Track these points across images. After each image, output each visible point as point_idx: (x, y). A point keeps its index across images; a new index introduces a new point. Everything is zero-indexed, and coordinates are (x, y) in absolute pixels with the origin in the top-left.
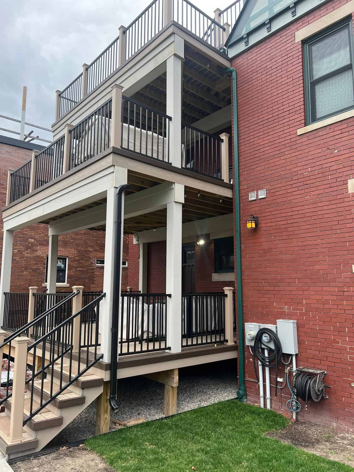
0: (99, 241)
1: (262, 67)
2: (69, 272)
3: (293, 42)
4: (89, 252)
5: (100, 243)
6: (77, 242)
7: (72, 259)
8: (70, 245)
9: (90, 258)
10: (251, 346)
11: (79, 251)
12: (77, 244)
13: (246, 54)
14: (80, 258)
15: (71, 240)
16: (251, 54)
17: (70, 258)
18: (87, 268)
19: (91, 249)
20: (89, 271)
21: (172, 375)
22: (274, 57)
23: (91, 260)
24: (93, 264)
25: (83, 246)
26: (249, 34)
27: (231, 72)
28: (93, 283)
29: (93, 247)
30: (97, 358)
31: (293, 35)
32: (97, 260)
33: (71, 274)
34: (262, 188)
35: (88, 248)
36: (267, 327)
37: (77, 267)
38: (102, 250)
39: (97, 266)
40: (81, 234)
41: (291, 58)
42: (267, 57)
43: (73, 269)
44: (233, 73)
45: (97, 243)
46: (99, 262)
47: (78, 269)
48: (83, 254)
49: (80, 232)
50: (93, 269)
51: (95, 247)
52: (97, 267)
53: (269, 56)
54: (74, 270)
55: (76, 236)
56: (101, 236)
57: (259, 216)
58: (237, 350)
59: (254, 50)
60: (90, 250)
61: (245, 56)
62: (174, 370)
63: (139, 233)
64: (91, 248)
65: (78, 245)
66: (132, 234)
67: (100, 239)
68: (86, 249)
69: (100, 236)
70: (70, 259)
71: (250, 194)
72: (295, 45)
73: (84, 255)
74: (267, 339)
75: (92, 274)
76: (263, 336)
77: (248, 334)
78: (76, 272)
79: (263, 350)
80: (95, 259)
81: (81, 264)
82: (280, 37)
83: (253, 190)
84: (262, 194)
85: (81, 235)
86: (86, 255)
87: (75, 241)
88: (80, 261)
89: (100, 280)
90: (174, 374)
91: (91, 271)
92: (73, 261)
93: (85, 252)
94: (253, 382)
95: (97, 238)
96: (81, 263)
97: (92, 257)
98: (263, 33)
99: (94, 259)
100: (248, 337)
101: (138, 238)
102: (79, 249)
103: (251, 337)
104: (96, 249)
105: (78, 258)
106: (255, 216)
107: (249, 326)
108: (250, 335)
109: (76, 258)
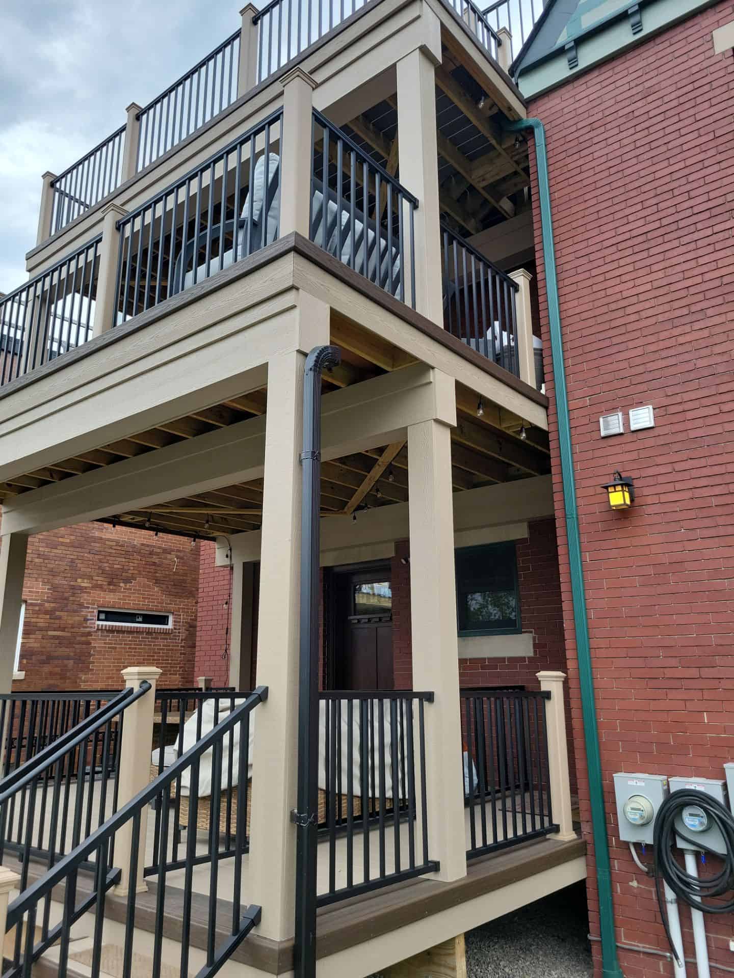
0: (106, 565)
1: (621, 113)
2: (25, 641)
3: (708, 54)
4: (79, 592)
5: (107, 569)
6: (52, 566)
7: (37, 608)
8: (35, 572)
9: (81, 605)
10: (637, 845)
11: (54, 588)
12: (51, 570)
13: (569, 87)
14: (58, 605)
15: (37, 560)
16: (584, 86)
17: (32, 604)
18: (73, 630)
19: (86, 584)
20: (78, 638)
21: (450, 954)
22: (653, 90)
23: (84, 612)
24: (88, 620)
25: (66, 575)
26: (582, 40)
27: (530, 130)
28: (86, 670)
29: (91, 578)
30: (243, 924)
31: (708, 38)
32: (100, 612)
33: (31, 645)
34: (640, 404)
35: (79, 580)
36: (692, 787)
37: (47, 629)
38: (111, 587)
39: (98, 625)
40: (62, 544)
41: (706, 88)
42: (634, 91)
43: (37, 632)
44: (536, 131)
45: (100, 568)
46: (103, 616)
47: (51, 633)
48: (66, 595)
49: (61, 540)
50: (89, 634)
51: (96, 578)
52: (98, 629)
53: (640, 88)
54: (40, 637)
55: (49, 550)
56: (114, 551)
57: (634, 474)
58: (586, 855)
59: (594, 78)
60: (83, 585)
61: (566, 92)
62: (454, 939)
63: (233, 537)
64: (85, 581)
65: (53, 573)
66: (214, 539)
67: (108, 558)
68: (72, 583)
69: (110, 551)
70: (30, 608)
71: (601, 420)
72: (713, 60)
73: (66, 599)
74: (701, 823)
75: (84, 646)
76: (686, 813)
77: (632, 809)
78: (45, 641)
79: (681, 854)
80: (94, 609)
81: (57, 621)
82: (667, 43)
83: (613, 410)
84: (642, 417)
85: (63, 548)
86: (71, 598)
87: (46, 561)
88: (58, 613)
89: (103, 663)
90: (454, 954)
91: (83, 639)
92: (37, 613)
93: (71, 591)
94: (645, 953)
95: (102, 557)
96: (60, 618)
97: (87, 603)
98: (622, 37)
99: (92, 608)
100: (633, 817)
101: (231, 550)
102: (56, 582)
103: (642, 817)
104: (99, 583)
105: (52, 605)
106: (624, 475)
107: (630, 783)
108: (639, 810)
109: (47, 605)
